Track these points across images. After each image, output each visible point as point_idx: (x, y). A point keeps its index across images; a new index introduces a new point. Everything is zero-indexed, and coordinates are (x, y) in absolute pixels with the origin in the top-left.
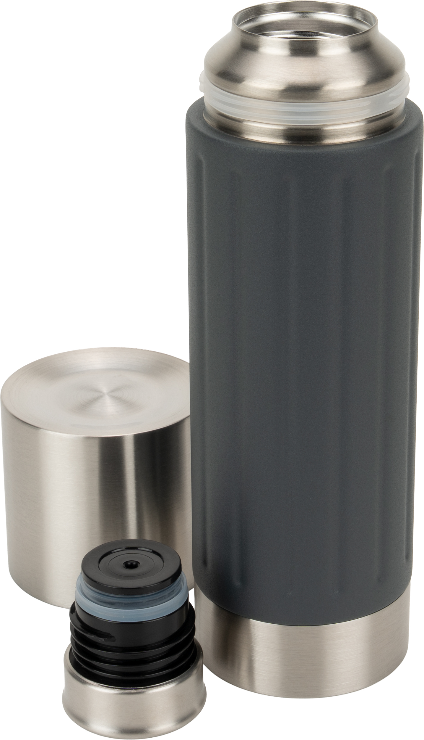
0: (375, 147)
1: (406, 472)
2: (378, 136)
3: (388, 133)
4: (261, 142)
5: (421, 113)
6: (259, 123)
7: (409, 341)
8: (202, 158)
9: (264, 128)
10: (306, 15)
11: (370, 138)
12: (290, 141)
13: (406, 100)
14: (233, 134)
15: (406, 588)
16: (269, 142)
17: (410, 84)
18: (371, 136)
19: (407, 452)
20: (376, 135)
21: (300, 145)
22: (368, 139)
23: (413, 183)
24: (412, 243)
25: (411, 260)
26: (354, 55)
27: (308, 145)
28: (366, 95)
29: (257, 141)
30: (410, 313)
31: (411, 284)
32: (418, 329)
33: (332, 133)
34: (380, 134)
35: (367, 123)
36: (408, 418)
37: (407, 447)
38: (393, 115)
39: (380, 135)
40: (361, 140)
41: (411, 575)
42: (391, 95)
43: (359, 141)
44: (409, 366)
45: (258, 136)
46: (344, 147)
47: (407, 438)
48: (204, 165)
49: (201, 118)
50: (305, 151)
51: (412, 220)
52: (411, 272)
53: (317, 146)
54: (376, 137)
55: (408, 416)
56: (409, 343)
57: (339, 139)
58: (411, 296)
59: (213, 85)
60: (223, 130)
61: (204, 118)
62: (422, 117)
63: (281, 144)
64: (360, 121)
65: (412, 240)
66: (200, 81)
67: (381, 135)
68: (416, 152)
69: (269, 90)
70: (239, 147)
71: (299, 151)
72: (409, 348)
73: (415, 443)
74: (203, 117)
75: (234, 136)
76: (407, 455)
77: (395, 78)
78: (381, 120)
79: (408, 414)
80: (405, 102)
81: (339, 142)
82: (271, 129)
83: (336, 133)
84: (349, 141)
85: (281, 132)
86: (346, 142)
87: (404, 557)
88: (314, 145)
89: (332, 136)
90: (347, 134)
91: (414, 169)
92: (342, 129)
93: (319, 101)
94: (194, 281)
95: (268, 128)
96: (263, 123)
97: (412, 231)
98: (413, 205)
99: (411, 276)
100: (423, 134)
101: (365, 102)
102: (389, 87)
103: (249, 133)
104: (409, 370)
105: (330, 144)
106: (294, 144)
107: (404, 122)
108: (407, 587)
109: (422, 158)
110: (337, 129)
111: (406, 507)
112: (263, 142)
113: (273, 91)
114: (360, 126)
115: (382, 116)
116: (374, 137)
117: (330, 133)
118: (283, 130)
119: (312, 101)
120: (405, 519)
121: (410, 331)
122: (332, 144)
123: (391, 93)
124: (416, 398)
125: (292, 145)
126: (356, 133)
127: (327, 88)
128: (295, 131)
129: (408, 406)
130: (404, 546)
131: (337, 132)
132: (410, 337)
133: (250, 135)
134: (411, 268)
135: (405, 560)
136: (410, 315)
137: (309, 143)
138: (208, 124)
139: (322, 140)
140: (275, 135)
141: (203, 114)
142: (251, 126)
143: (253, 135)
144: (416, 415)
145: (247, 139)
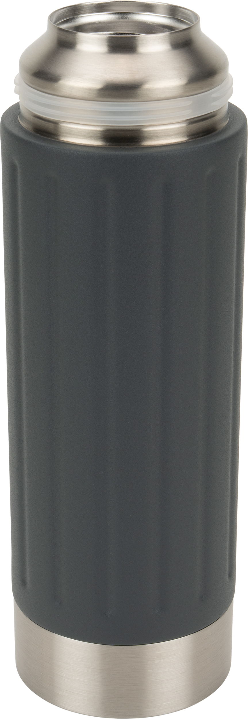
0: (196, 149)
1: (229, 489)
2: (200, 138)
3: (210, 135)
4: (77, 144)
5: (245, 116)
6: (75, 124)
7: (233, 353)
8: (16, 162)
9: (80, 129)
10: (125, 16)
11: (192, 140)
12: (108, 143)
13: (229, 104)
14: (48, 137)
15: (228, 607)
16: (85, 144)
17: (233, 86)
18: (192, 138)
19: (230, 468)
20: (198, 137)
21: (118, 147)
22: (189, 141)
23: (237, 189)
24: (235, 251)
25: (235, 269)
26: (176, 52)
27: (127, 147)
28: (188, 94)
29: (73, 143)
30: (233, 325)
31: (234, 294)
32: (241, 342)
33: (152, 134)
34: (202, 136)
35: (189, 125)
36: (230, 434)
37: (230, 463)
38: (216, 117)
39: (201, 138)
40: (182, 142)
41: (234, 593)
42: (214, 95)
43: (180, 143)
44: (232, 380)
45: (74, 137)
46: (164, 149)
47: (230, 454)
48: (19, 170)
49: (16, 122)
50: (123, 153)
51: (236, 227)
52: (234, 282)
53: (136, 148)
54: (198, 139)
55: (231, 431)
56: (232, 356)
57: (159, 140)
58: (234, 307)
59: (27, 86)
60: (38, 133)
61: (19, 122)
62: (246, 121)
63: (98, 146)
64: (181, 122)
65: (235, 248)
66: (15, 83)
67: (204, 137)
68: (240, 156)
69: (86, 89)
70: (54, 149)
71: (117, 153)
72: (232, 361)
73: (238, 459)
74: (18, 120)
75: (50, 139)
76: (230, 471)
77: (218, 78)
78: (203, 122)
79: (231, 429)
80: (228, 106)
81: (158, 144)
82: (88, 130)
83: (156, 135)
84: (170, 143)
85: (99, 133)
86: (166, 144)
87: (227, 576)
88: (133, 147)
89: (151, 137)
90: (167, 135)
91: (237, 174)
92: (162, 130)
93: (138, 100)
94: (10, 291)
95: (84, 130)
96: (79, 124)
97: (236, 239)
98: (236, 212)
99: (234, 286)
100: (247, 138)
101: (187, 102)
102: (212, 86)
103: (64, 134)
104: (232, 384)
105: (150, 146)
106: (112, 145)
107: (227, 125)
108: (229, 605)
109: (246, 163)
110: (157, 130)
111: (228, 524)
112: (79, 144)
113: (90, 90)
114: (182, 127)
115: (204, 117)
116: (196, 139)
117: (149, 134)
118: (100, 131)
119: (131, 100)
120: (228, 537)
121: (233, 343)
122: (152, 145)
123: (214, 93)
124: (239, 413)
125: (110, 147)
126: (178, 134)
127: (147, 86)
128: (113, 132)
129: (231, 421)
130: (227, 564)
131: (156, 133)
132: (233, 350)
133: (66, 137)
134: (234, 278)
135: (227, 578)
136: (233, 327)
137: (128, 145)
138: (23, 127)
139: (141, 141)
140: (91, 137)
141: (18, 118)
142: (67, 127)
143: (69, 137)
144: (239, 430)
145: (63, 141)
